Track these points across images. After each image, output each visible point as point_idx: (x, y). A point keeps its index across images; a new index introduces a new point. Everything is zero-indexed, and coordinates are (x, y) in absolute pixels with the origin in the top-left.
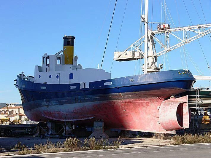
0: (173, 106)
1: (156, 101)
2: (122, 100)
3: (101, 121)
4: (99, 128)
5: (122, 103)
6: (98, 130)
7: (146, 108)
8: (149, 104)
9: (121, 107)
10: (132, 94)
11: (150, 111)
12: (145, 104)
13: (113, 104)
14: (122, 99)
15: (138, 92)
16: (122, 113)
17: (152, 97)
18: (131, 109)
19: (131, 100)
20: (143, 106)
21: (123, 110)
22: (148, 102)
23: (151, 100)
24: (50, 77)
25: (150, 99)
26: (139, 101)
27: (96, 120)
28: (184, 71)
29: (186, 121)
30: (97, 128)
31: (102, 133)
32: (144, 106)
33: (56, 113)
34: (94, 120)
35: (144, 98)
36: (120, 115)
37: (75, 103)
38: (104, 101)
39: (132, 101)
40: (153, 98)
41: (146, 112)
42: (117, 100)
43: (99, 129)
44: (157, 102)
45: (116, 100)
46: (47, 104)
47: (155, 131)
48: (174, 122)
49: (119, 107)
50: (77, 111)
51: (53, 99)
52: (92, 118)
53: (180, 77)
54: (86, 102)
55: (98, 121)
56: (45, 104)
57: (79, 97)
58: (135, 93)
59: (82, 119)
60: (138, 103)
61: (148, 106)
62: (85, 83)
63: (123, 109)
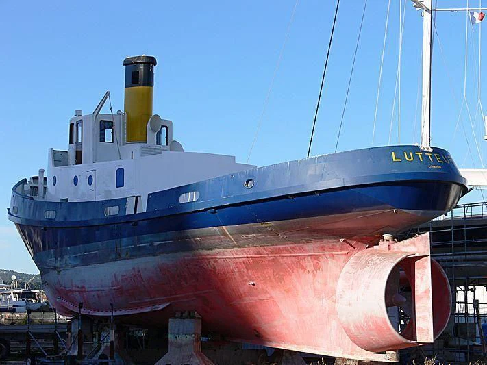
0: (377, 268)
1: (340, 253)
2: (234, 249)
3: (190, 317)
4: (182, 339)
5: (238, 261)
6: (180, 346)
7: (314, 276)
8: (322, 263)
9: (237, 274)
10: (258, 231)
11: (325, 284)
12: (308, 264)
13: (212, 261)
14: (233, 247)
15: (272, 223)
16: (246, 290)
17: (325, 240)
18: (271, 281)
19: (261, 249)
20: (303, 268)
21: (245, 281)
22: (316, 257)
23: (323, 249)
24: (76, 181)
25: (318, 244)
26: (287, 251)
27: (178, 314)
28: (416, 149)
29: (424, 319)
30: (179, 340)
31: (192, 356)
32: (308, 268)
33: (75, 291)
34: (169, 313)
35: (299, 243)
36: (240, 297)
37: (116, 259)
38: (184, 254)
39: (265, 251)
40: (329, 242)
41: (315, 290)
42: (222, 250)
43: (183, 343)
44: (345, 257)
45: (217, 250)
46: (58, 265)
47: (341, 351)
48: (380, 322)
49: (233, 271)
50: (121, 284)
51: (69, 248)
52: (162, 306)
53: (395, 171)
54: (140, 256)
55: (181, 317)
56: (54, 263)
57: (125, 239)
58: (264, 225)
59: (137, 311)
60: (285, 259)
61: (317, 268)
62: (137, 197)
63: (246, 278)
